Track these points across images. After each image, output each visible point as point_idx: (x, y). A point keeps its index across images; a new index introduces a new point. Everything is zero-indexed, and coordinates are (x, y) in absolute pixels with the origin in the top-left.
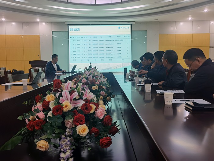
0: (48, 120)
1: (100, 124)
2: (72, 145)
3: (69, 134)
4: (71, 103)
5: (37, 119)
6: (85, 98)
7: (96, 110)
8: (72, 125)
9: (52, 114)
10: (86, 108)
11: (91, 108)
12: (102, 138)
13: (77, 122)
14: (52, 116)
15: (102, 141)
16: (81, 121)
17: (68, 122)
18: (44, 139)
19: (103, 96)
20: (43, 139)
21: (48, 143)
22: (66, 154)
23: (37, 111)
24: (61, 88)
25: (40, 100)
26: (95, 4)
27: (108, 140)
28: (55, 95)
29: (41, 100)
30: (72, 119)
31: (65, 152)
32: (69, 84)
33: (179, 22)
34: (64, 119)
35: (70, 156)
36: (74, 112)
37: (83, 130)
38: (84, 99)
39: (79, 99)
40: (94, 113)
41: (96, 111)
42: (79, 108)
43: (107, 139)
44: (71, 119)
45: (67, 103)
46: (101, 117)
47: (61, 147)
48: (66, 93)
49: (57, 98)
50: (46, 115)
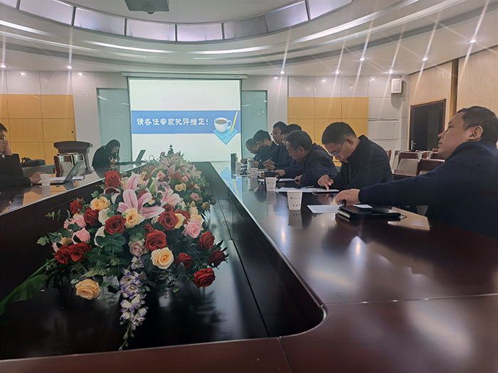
0: (96, 244)
1: (193, 246)
2: (144, 285)
3: (137, 266)
4: (140, 212)
5: (75, 243)
6: (165, 203)
7: (185, 222)
8: (143, 250)
9: (105, 231)
10: (168, 220)
11: (177, 220)
12: (197, 270)
13: (152, 244)
14: (104, 236)
15: (198, 275)
16: (160, 242)
17: (136, 245)
18: (91, 278)
19: (195, 202)
20: (89, 278)
21: (97, 284)
22: (132, 301)
23: (75, 227)
24: (119, 185)
25: (79, 210)
26: (176, 42)
27: (209, 273)
28: (109, 198)
29: (81, 209)
30: (143, 240)
31: (131, 298)
32: (134, 179)
33: (321, 77)
34: (128, 240)
35: (140, 306)
36: (145, 227)
37: (163, 257)
38: (163, 205)
39: (154, 205)
40: (182, 228)
41: (185, 226)
42: (155, 221)
43: (206, 272)
44: (140, 239)
45: (132, 211)
46: (195, 236)
47: (122, 291)
48: (129, 194)
49: (114, 203)
50: (92, 235)
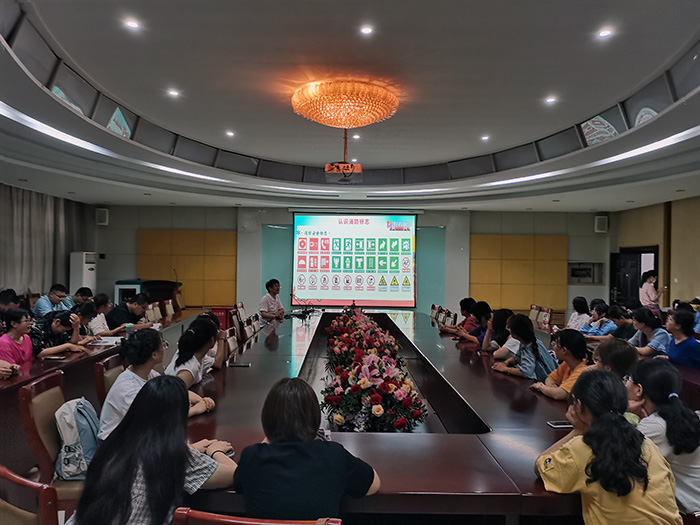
4: (370, 380)
10: (384, 388)
11: (390, 389)
36: (371, 390)
39: (378, 377)
40: (393, 394)
41: (395, 392)
42: (377, 387)
44: (368, 397)
46: (401, 399)
48: (365, 367)
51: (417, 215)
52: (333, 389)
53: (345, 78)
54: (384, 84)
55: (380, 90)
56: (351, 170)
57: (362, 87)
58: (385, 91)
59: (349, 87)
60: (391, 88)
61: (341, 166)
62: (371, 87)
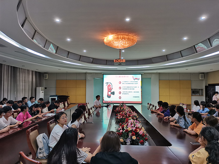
4: (131, 128)
10: (136, 131)
30: (131, 134)
36: (132, 131)
39: (134, 127)
48: (129, 124)
51: (142, 74)
52: (119, 131)
53: (121, 34)
54: (132, 35)
55: (131, 37)
56: (122, 61)
57: (126, 36)
58: (133, 37)
59: (122, 36)
60: (135, 36)
61: (119, 60)
62: (128, 36)
